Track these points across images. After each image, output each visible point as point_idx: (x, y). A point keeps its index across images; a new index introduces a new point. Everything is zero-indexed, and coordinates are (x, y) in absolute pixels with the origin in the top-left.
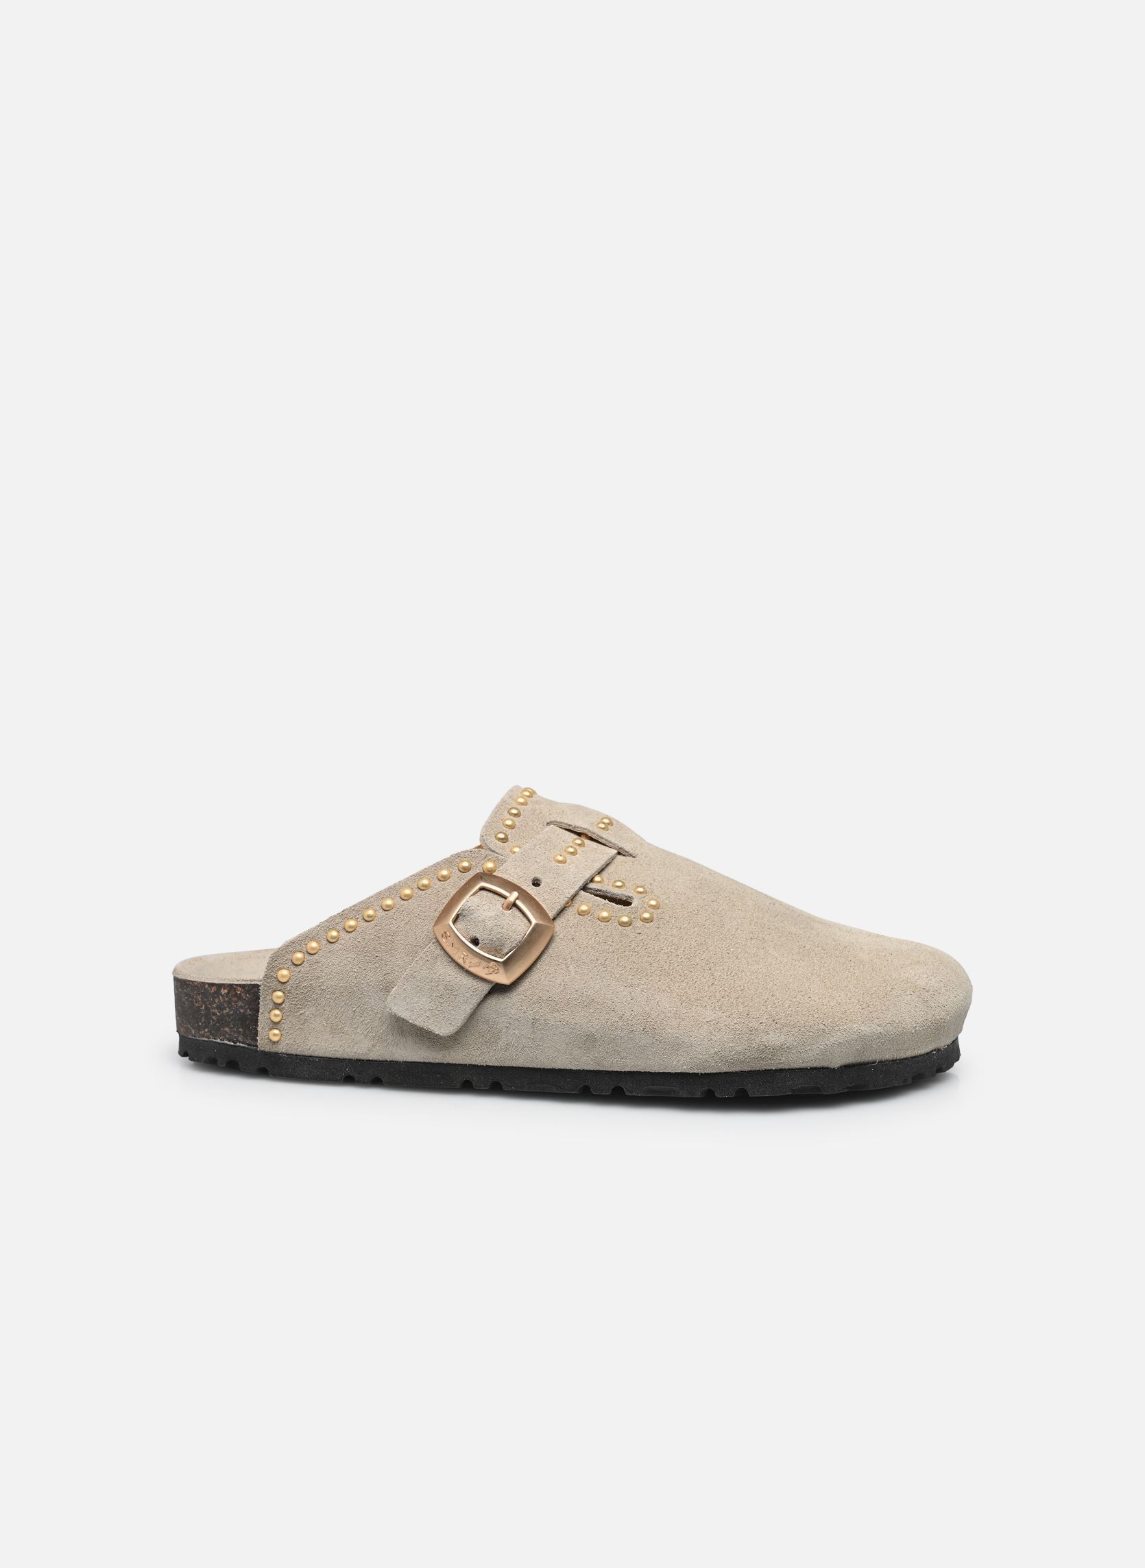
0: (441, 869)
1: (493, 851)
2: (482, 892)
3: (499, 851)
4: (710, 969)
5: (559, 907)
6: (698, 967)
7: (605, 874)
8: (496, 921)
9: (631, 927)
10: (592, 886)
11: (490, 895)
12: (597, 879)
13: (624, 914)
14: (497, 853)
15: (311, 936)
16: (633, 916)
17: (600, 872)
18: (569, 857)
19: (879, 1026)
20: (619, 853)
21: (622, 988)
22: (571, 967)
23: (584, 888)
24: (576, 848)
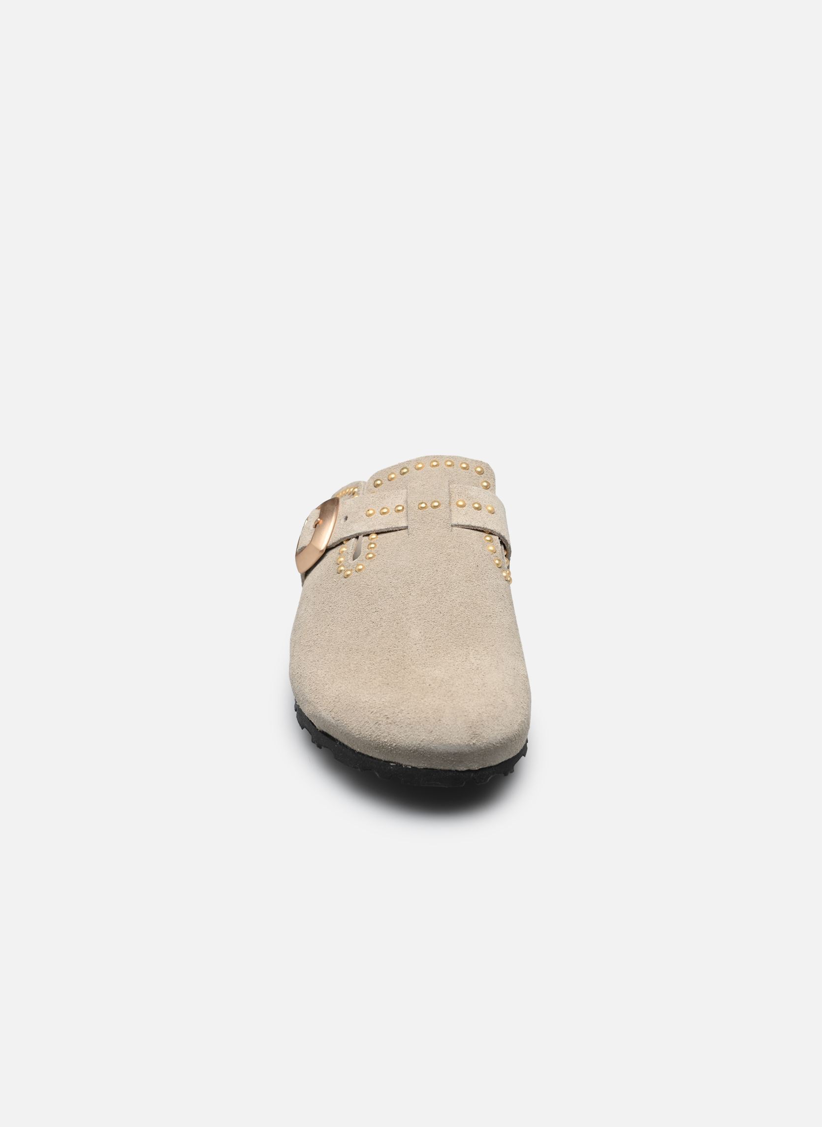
10: (364, 538)
12: (374, 536)
17: (377, 533)
18: (377, 514)
20: (407, 527)
24: (391, 511)
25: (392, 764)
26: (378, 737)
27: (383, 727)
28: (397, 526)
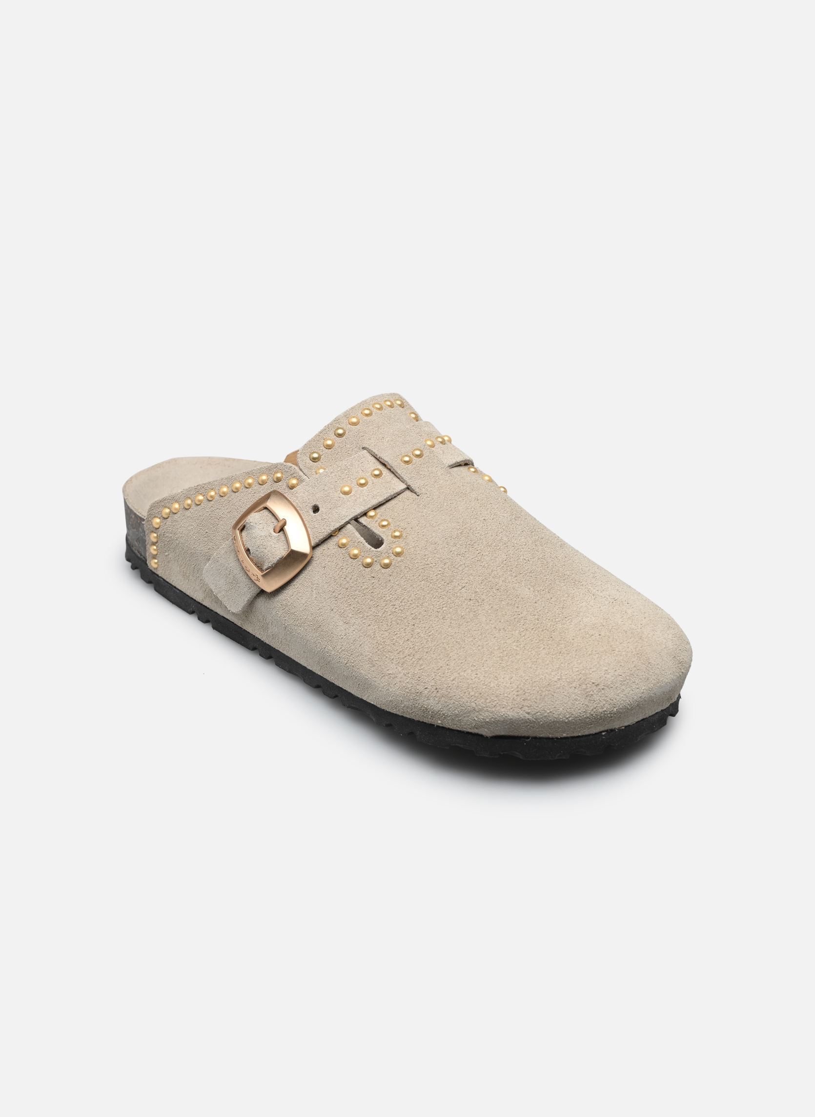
0: (263, 474)
1: (301, 470)
2: (265, 510)
3: (305, 471)
4: (414, 625)
5: (321, 537)
6: (406, 621)
7: (378, 510)
8: (263, 541)
9: (369, 569)
10: (363, 520)
11: (270, 515)
12: (372, 513)
13: (369, 554)
14: (303, 472)
15: (176, 498)
16: (375, 559)
17: (375, 508)
18: (356, 489)
19: (528, 713)
20: (408, 488)
21: (341, 623)
22: (314, 592)
23: (356, 519)
24: (369, 479)
25: (603, 734)
26: (595, 710)
27: (596, 697)
28: (395, 491)
